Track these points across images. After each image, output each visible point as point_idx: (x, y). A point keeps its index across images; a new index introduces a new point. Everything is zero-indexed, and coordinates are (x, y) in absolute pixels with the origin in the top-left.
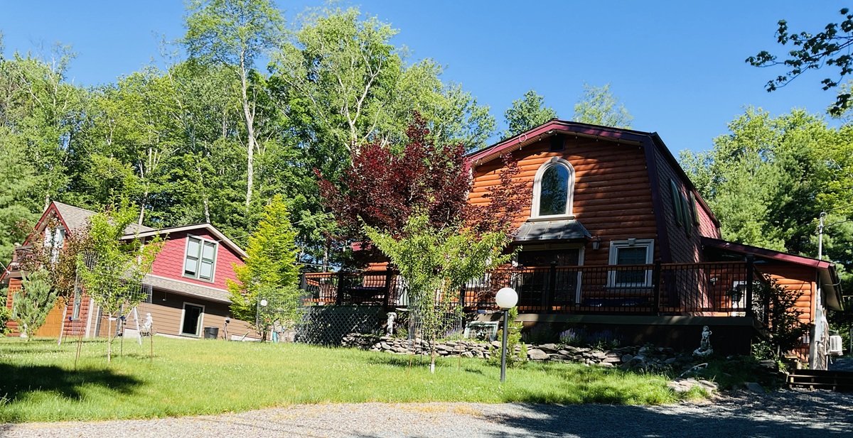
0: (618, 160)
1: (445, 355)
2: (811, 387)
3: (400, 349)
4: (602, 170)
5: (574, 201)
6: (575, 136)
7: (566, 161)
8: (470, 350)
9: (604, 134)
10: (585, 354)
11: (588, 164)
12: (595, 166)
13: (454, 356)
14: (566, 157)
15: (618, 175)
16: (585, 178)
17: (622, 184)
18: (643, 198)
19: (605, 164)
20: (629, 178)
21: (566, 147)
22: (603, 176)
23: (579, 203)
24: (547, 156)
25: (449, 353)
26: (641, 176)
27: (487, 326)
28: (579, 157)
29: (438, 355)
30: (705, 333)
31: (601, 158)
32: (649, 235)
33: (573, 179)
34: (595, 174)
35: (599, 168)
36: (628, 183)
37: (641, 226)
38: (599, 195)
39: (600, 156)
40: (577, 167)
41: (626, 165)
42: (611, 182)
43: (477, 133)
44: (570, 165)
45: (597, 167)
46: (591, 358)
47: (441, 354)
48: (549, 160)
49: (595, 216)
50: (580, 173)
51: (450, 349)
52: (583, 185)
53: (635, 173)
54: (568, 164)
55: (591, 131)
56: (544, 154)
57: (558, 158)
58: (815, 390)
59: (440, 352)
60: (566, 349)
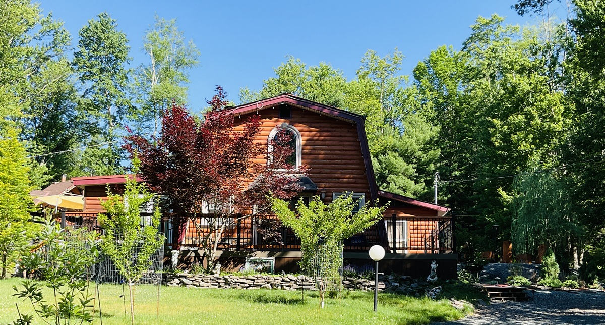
0: (335, 131)
1: (247, 287)
2: (503, 299)
3: (202, 283)
4: (322, 138)
5: (302, 159)
6: (302, 109)
7: (293, 127)
8: (268, 283)
9: (325, 111)
10: (364, 284)
11: (311, 131)
12: (316, 134)
13: (255, 288)
14: (292, 123)
15: (335, 143)
16: (309, 142)
17: (339, 150)
18: (355, 162)
19: (325, 134)
20: (343, 146)
21: (293, 116)
22: (324, 143)
23: (305, 161)
24: (277, 121)
25: (250, 286)
26: (352, 146)
27: (264, 261)
28: (304, 125)
29: (241, 287)
30: (434, 266)
31: (322, 129)
32: (360, 190)
33: (300, 142)
34: (317, 140)
35: (320, 136)
36: (343, 150)
37: (355, 183)
38: (321, 156)
39: (320, 127)
40: (302, 133)
41: (341, 136)
42: (330, 147)
43: (52, 46)
44: (297, 131)
45: (318, 134)
46: (368, 286)
47: (243, 287)
48: (280, 124)
49: (320, 173)
50: (306, 138)
51: (251, 282)
52: (308, 147)
53: (348, 143)
54: (296, 129)
55: (316, 108)
56: (274, 119)
57: (287, 123)
58: (505, 301)
59: (243, 285)
60: (347, 280)
